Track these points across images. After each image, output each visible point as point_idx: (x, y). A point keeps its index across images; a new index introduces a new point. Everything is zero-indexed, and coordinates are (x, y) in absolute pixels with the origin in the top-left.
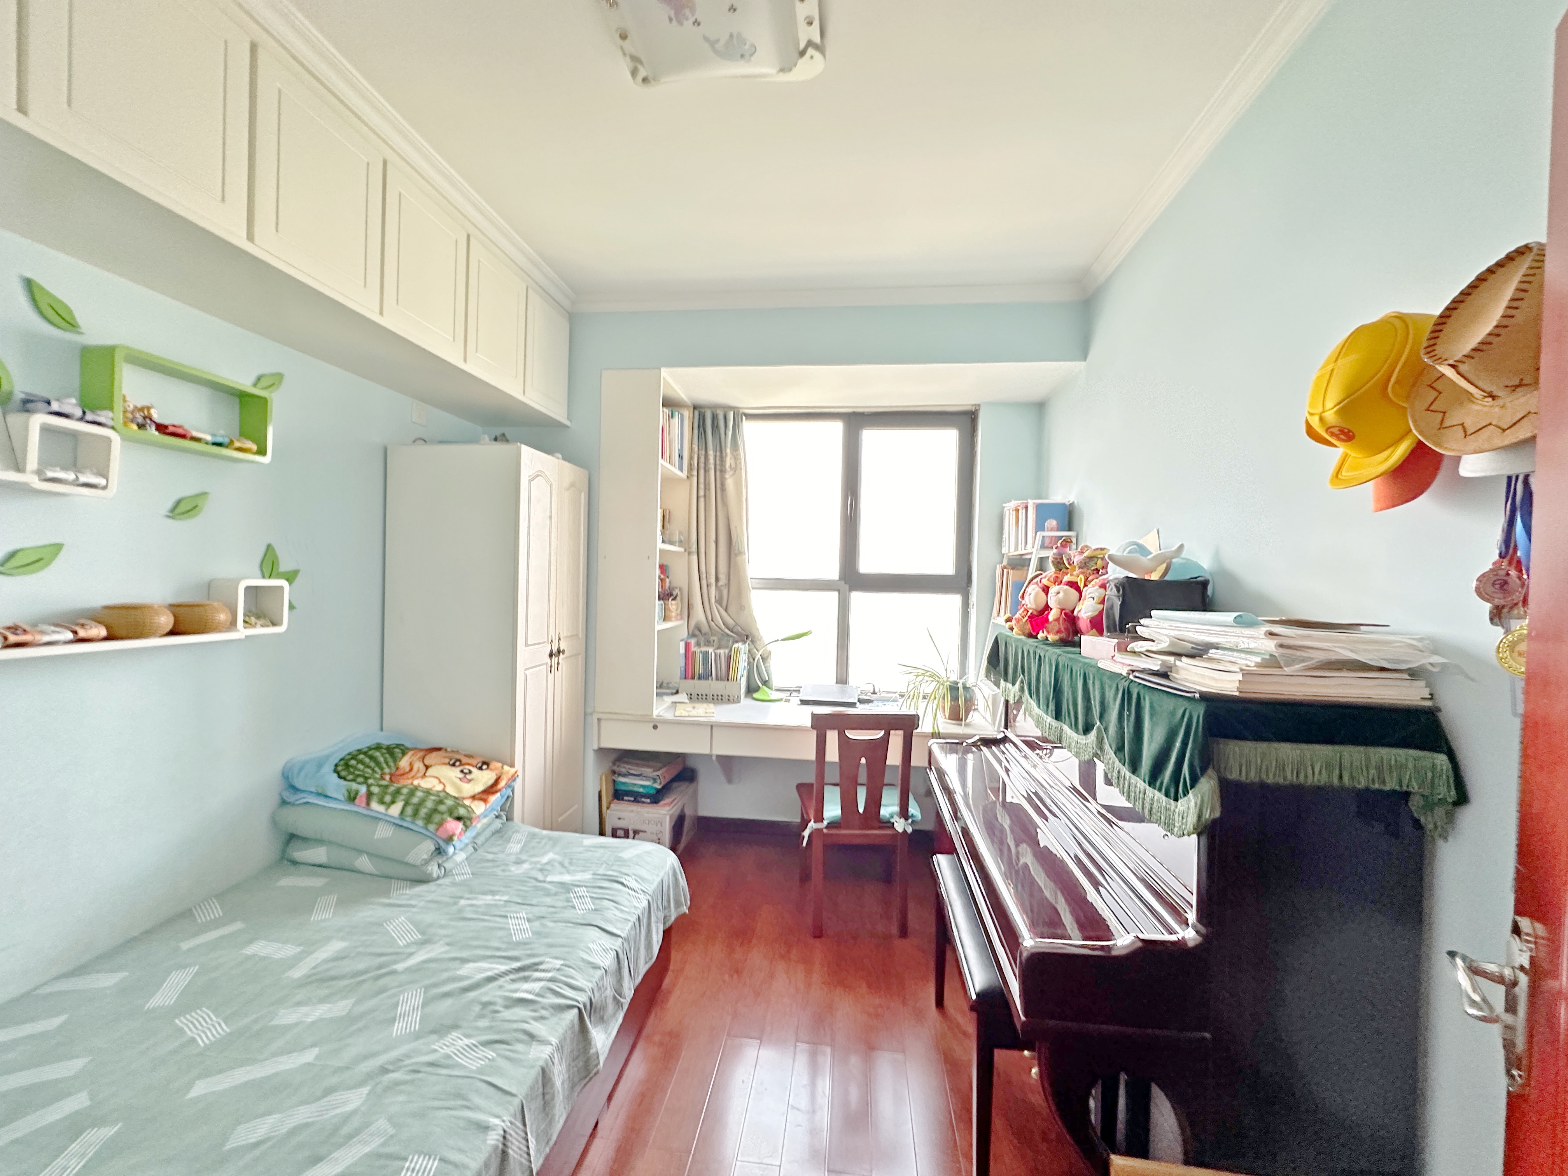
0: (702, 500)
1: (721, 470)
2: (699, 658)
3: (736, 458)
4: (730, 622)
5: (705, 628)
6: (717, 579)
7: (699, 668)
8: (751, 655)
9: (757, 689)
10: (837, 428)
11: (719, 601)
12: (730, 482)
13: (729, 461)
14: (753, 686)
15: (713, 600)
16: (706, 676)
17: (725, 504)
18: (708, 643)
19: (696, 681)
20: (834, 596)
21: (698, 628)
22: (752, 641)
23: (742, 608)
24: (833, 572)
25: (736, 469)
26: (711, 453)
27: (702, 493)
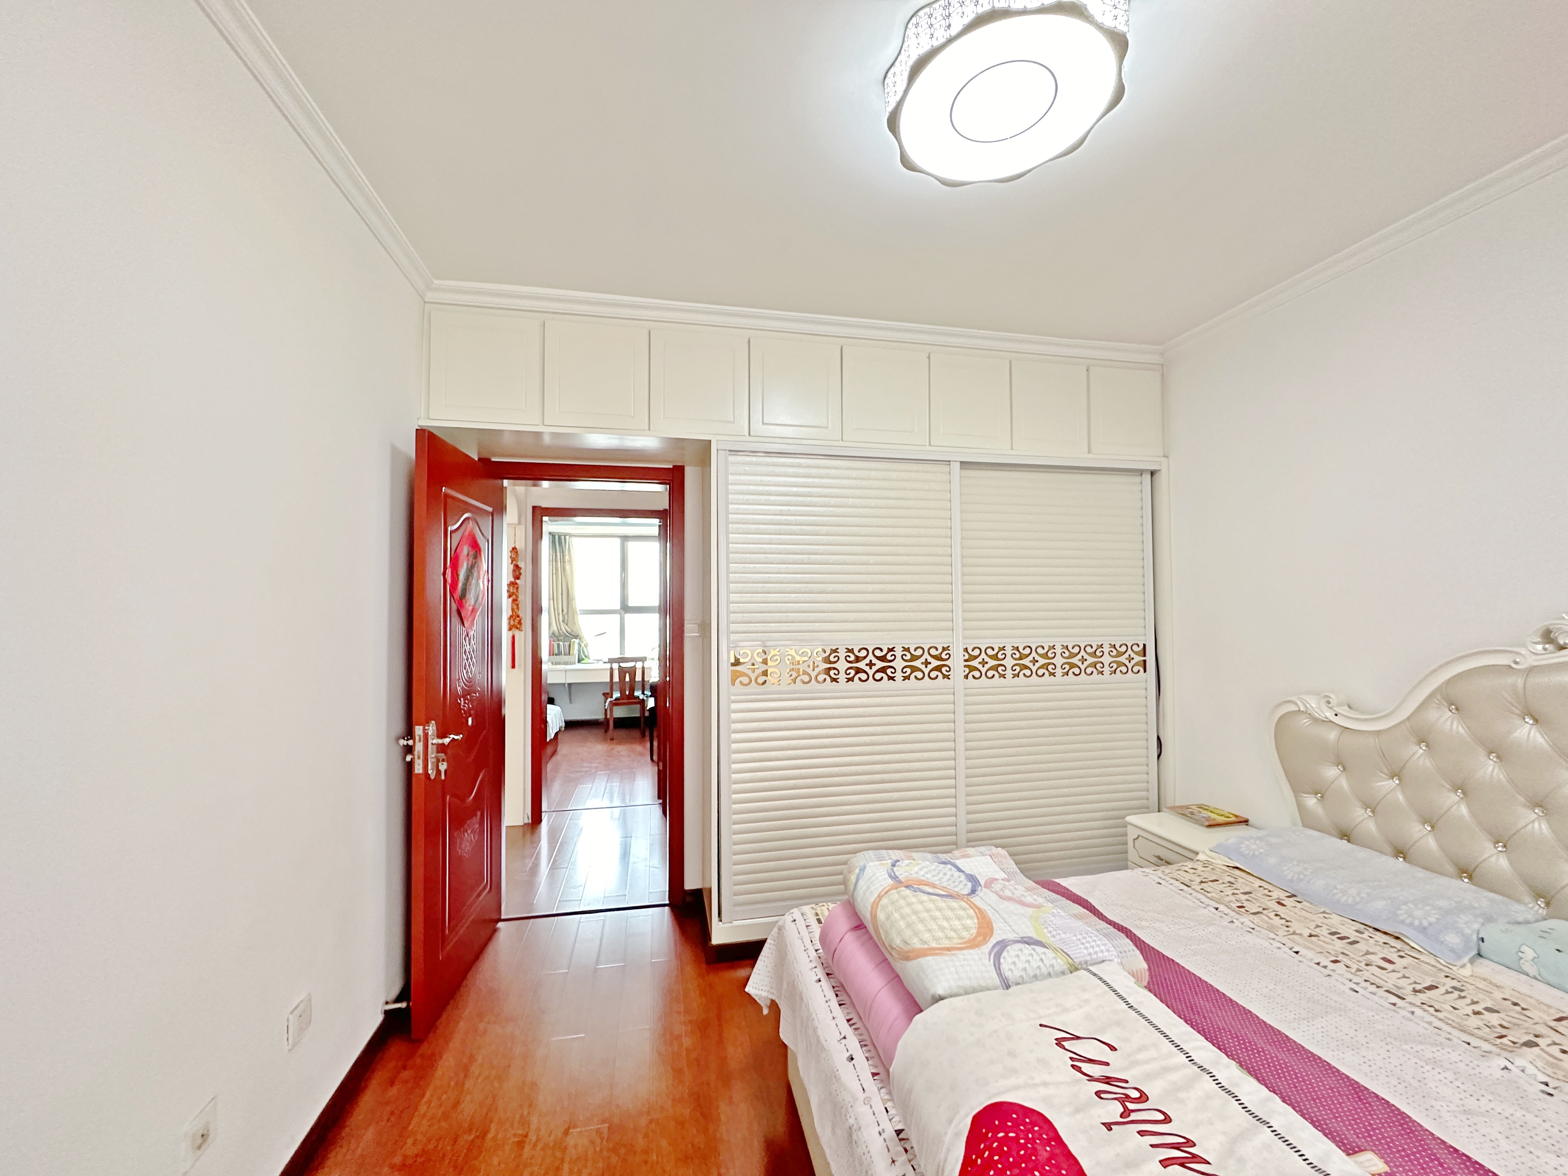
0: (554, 576)
1: (563, 561)
2: (556, 646)
3: (570, 556)
4: (569, 630)
5: (557, 633)
6: (562, 611)
7: (556, 651)
8: (579, 644)
9: (583, 659)
10: (618, 541)
11: (563, 621)
12: (567, 567)
13: (567, 558)
14: (581, 658)
15: (561, 621)
16: (559, 654)
17: (565, 577)
18: (558, 640)
19: (555, 656)
20: (618, 616)
21: (553, 634)
22: (580, 639)
23: (574, 623)
24: (617, 606)
25: (570, 561)
26: (558, 554)
27: (554, 572)
